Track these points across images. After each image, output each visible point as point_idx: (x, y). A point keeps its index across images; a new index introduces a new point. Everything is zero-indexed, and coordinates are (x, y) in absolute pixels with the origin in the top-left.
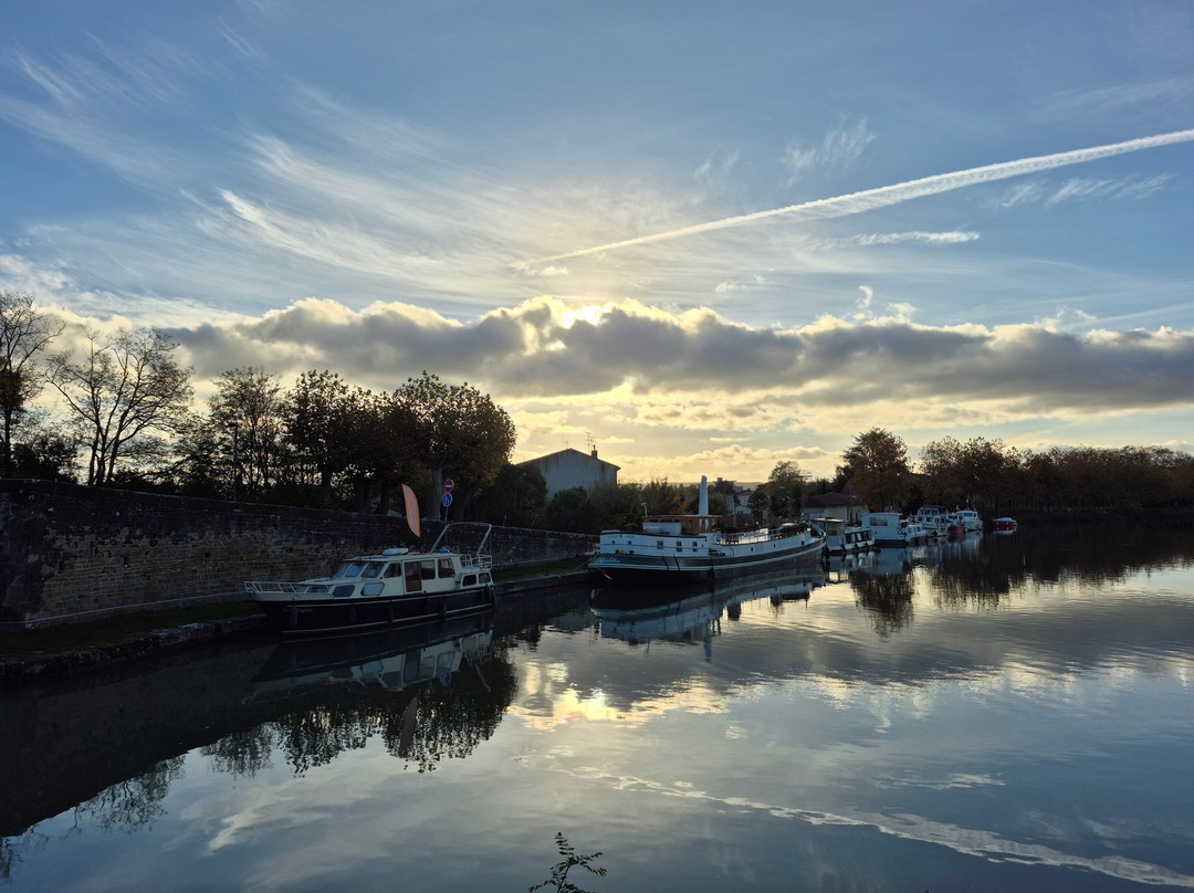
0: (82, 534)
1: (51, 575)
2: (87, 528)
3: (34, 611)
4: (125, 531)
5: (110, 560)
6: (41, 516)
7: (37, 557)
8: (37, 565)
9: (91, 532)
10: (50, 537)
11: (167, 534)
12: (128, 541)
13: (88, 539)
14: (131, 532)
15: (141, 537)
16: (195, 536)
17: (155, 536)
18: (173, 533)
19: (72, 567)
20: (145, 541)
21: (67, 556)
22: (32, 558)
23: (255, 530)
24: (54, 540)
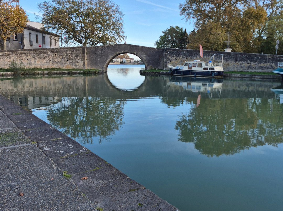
0: (174, 56)
1: (168, 63)
2: (175, 56)
3: (166, 67)
4: (182, 56)
5: (179, 61)
6: (167, 53)
7: (166, 60)
8: (166, 61)
9: (176, 56)
10: (168, 57)
11: (190, 57)
12: (182, 58)
13: (175, 57)
14: (183, 56)
15: (185, 57)
16: (195, 57)
17: (187, 57)
18: (191, 57)
19: (172, 62)
20: (185, 58)
21: (171, 60)
22: (165, 60)
23: (207, 56)
24: (169, 57)
